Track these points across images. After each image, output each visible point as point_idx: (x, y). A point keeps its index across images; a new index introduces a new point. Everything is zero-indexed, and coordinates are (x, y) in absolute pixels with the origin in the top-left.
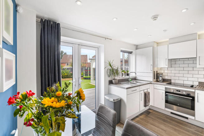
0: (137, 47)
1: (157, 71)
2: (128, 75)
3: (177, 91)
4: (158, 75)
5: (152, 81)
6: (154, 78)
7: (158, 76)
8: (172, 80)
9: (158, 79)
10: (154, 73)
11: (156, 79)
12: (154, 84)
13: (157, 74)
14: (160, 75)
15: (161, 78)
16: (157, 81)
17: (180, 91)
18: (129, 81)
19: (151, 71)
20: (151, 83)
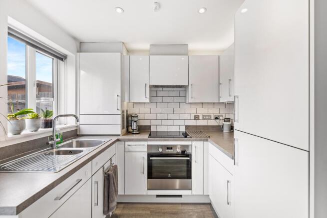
0: (81, 46)
1: (127, 111)
2: (48, 124)
3: (168, 148)
4: (130, 118)
5: (119, 133)
6: (123, 128)
7: (130, 122)
8: (152, 127)
9: (130, 128)
10: (123, 115)
11: (125, 129)
12: (125, 140)
13: (128, 117)
14: (134, 119)
15: (134, 126)
16: (128, 132)
17: (171, 148)
18: (52, 146)
19: (118, 109)
20: (118, 140)
